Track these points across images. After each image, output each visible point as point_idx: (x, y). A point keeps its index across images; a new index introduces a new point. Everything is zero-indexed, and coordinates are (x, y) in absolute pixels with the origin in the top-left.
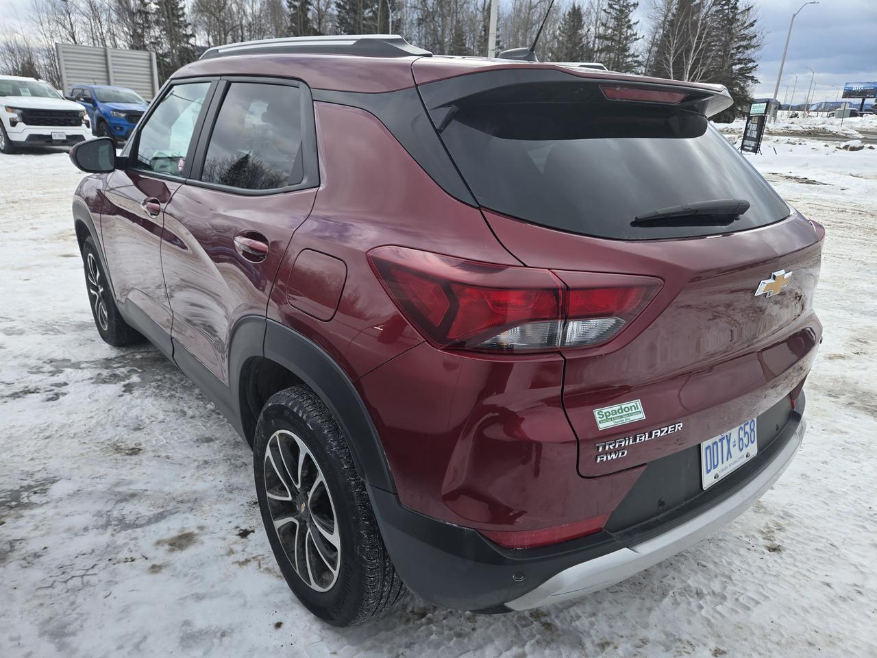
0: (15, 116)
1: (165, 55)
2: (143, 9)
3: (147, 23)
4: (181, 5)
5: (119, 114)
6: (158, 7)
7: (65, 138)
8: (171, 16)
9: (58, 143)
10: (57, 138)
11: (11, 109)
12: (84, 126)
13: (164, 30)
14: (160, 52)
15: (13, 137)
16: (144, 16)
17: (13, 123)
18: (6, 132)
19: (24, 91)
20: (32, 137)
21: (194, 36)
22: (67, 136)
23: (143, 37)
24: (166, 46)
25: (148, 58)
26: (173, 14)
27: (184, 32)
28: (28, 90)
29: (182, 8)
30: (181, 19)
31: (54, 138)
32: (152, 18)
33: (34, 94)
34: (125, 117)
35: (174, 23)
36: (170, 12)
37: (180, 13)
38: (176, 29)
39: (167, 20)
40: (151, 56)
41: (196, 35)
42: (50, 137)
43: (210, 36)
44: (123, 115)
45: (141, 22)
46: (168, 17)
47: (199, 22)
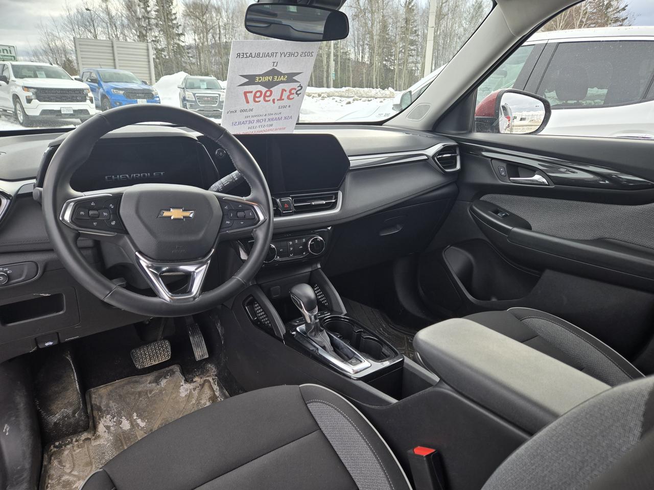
0: (30, 94)
1: (163, 50)
2: (146, 15)
3: (149, 26)
4: (173, 12)
5: (118, 91)
6: (157, 13)
7: (72, 112)
8: (166, 20)
9: (66, 116)
10: (65, 113)
11: (27, 88)
12: (88, 102)
13: (161, 30)
14: (160, 47)
15: (30, 113)
16: (147, 21)
17: (29, 101)
18: (23, 108)
19: (41, 74)
20: (44, 112)
21: (184, 35)
22: (74, 111)
23: (146, 36)
24: (163, 44)
25: (145, 48)
26: (168, 18)
27: (177, 32)
28: (43, 73)
29: (175, 14)
30: (174, 22)
31: (62, 113)
32: (153, 21)
33: (49, 76)
34: (124, 94)
35: (169, 26)
36: (166, 17)
37: (173, 17)
38: (171, 29)
39: (164, 23)
40: (148, 46)
41: (185, 34)
42: (60, 111)
43: (196, 35)
44: (122, 92)
45: (145, 25)
46: (165, 21)
47: (188, 24)
